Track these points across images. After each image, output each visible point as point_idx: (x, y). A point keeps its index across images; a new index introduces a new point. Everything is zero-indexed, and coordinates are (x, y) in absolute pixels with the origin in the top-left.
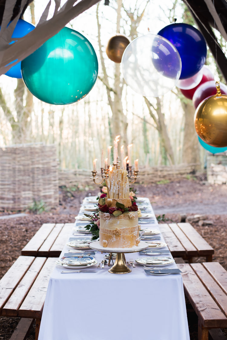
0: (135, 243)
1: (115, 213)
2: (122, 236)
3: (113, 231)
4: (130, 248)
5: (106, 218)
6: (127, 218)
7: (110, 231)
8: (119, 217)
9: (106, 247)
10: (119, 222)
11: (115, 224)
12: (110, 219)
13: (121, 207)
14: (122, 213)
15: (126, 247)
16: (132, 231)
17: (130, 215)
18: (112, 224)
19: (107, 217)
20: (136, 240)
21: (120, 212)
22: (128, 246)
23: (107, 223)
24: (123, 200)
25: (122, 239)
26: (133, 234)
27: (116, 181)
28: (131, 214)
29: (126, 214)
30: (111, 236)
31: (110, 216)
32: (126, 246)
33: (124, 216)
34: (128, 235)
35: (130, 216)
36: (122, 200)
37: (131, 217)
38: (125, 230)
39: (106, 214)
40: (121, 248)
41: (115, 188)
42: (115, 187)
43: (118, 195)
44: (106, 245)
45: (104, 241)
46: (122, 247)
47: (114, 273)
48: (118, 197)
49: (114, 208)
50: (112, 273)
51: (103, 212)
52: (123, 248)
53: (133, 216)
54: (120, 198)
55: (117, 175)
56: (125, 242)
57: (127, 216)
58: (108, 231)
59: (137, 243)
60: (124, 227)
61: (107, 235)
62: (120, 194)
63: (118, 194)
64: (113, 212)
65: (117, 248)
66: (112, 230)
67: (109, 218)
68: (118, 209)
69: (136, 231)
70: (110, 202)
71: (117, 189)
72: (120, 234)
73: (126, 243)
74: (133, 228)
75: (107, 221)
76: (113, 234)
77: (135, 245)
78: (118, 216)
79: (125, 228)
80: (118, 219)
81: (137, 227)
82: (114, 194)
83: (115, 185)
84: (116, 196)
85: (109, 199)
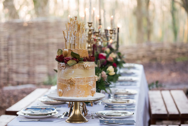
0: (91, 93)
1: (69, 62)
2: (77, 85)
3: (68, 80)
4: (84, 97)
5: (62, 68)
6: (82, 67)
7: (65, 80)
8: (74, 67)
9: (61, 96)
10: (73, 72)
11: (70, 74)
12: (66, 69)
13: (77, 57)
14: (77, 63)
15: (81, 96)
16: (87, 81)
17: (84, 64)
18: (67, 73)
19: (63, 66)
20: (91, 90)
21: (75, 62)
22: (83, 95)
23: (62, 72)
24: (79, 51)
25: (76, 89)
26: (88, 84)
27: (73, 31)
28: (86, 64)
29: (81, 64)
30: (66, 85)
31: (65, 65)
32: (81, 95)
33: (79, 66)
34: (83, 84)
35: (85, 66)
36: (77, 50)
37: (85, 67)
38: (80, 79)
39: (62, 63)
40: (76, 97)
41: (71, 39)
42: (71, 38)
43: (74, 45)
44: (61, 94)
45: (60, 90)
46: (76, 96)
47: (70, 122)
48: (74, 48)
49: (69, 58)
50: (68, 122)
51: (59, 62)
52: (78, 97)
53: (88, 66)
54: (76, 48)
55: (74, 26)
56: (79, 92)
57: (81, 65)
58: (63, 80)
59: (92, 93)
60: (78, 77)
61: (62, 84)
62: (76, 44)
63: (74, 44)
64: (67, 62)
65: (72, 97)
66: (67, 79)
67: (64, 68)
68: (73, 59)
69: (91, 82)
70: (66, 52)
71: (73, 39)
72: (75, 84)
73: (81, 92)
74: (87, 78)
75: (63, 70)
76: (68, 83)
77: (91, 95)
78: (73, 65)
79: (79, 77)
80: (73, 69)
81: (93, 77)
82: (70, 45)
83: (71, 36)
84: (72, 46)
85: (65, 50)
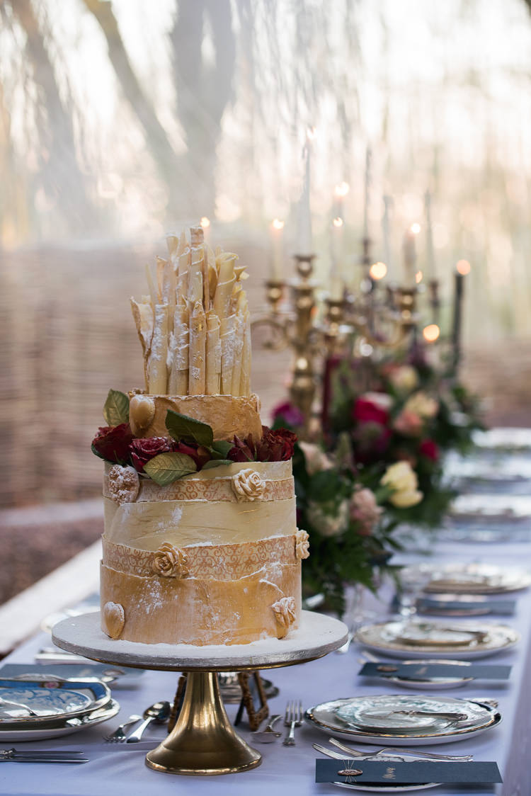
0: (271, 623)
1: (153, 468)
2: (196, 582)
3: (151, 558)
4: (234, 646)
5: (121, 492)
6: (224, 491)
7: (138, 557)
8: (183, 489)
9: (119, 638)
10: (178, 513)
11: (161, 524)
12: (141, 499)
13: (197, 436)
14: (199, 469)
15: (216, 640)
16: (249, 563)
17: (236, 476)
18: (145, 521)
19: (127, 486)
20: (273, 610)
21: (186, 463)
22: (227, 634)
23: (124, 517)
24: (208, 404)
25: (192, 602)
26: (257, 577)
27: (179, 306)
28: (242, 473)
29: (216, 473)
30: (142, 584)
31: (136, 479)
32: (217, 636)
33: (207, 484)
34: (229, 580)
35: (237, 483)
36: (202, 400)
37: (240, 490)
38: (211, 553)
39: (123, 469)
40: (190, 647)
41: (173, 343)
42: (173, 337)
43: (184, 377)
44: (118, 626)
45: (111, 606)
46: (192, 638)
47: (168, 771)
48: (188, 387)
49: (159, 443)
50: (158, 770)
51: (109, 464)
52: (200, 643)
53: (253, 487)
54: (196, 392)
55: (187, 275)
56: (210, 616)
57: (221, 481)
58: (127, 555)
59: (278, 623)
60: (204, 541)
61: (124, 577)
62: (196, 372)
63: (187, 372)
64: (145, 462)
65: (171, 642)
66: (145, 551)
67: (133, 493)
68: (175, 448)
69: (274, 564)
70: (143, 409)
71: (180, 345)
72: (185, 576)
73: (216, 618)
74: (255, 545)
75: (126, 506)
76: (152, 573)
77: (270, 633)
78: (177, 481)
79: (209, 544)
80: (176, 498)
81: (282, 540)
82: (168, 373)
83: (170, 326)
84: (176, 381)
85: (139, 399)
